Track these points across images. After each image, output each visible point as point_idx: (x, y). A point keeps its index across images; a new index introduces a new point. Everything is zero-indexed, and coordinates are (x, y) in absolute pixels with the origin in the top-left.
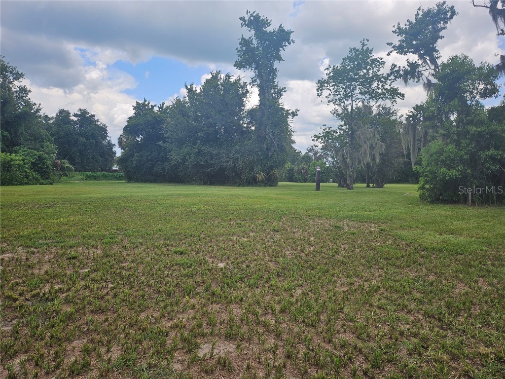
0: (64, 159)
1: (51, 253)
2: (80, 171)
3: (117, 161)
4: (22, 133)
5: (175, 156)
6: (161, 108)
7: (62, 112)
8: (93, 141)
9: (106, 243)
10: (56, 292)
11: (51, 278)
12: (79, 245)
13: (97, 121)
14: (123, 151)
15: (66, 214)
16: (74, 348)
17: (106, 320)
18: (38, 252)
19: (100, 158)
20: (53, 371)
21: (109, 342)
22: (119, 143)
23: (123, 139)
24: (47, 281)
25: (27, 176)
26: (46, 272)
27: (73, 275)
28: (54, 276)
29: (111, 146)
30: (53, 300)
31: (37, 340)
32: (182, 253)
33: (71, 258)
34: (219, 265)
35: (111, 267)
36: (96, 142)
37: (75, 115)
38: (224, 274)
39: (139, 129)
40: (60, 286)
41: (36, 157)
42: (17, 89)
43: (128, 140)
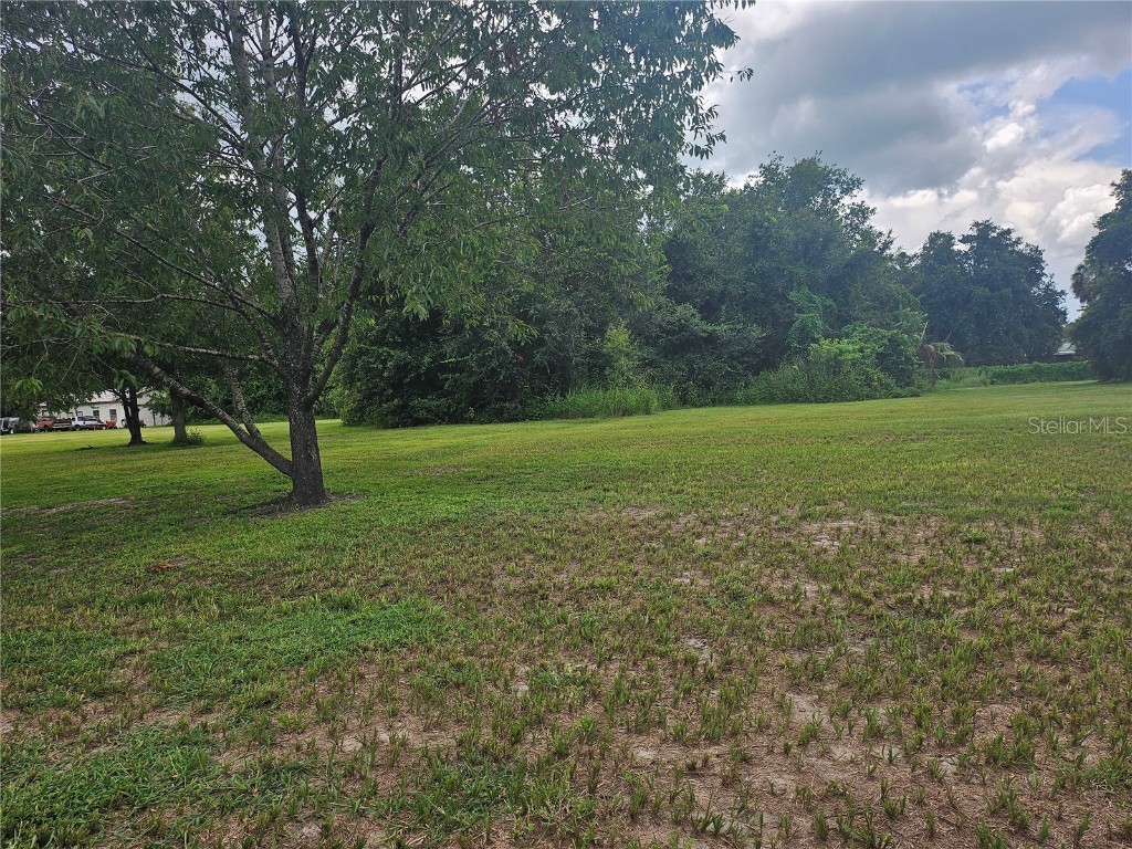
0: (941, 341)
1: (929, 527)
2: (978, 365)
3: (1071, 333)
4: (857, 297)
7: (935, 237)
8: (1007, 291)
9: (1053, 518)
10: (945, 603)
11: (933, 575)
12: (988, 516)
13: (1018, 241)
14: (1085, 305)
15: (953, 455)
16: (994, 716)
17: (1065, 681)
18: (903, 523)
19: (1026, 331)
21: (1075, 726)
22: (1074, 286)
23: (1085, 275)
24: (925, 579)
25: (868, 382)
26: (922, 561)
27: (980, 575)
28: (939, 572)
29: (1052, 296)
30: (939, 616)
31: (915, 682)
33: (971, 541)
35: (1070, 570)
36: (1015, 292)
37: (965, 240)
40: (954, 593)
41: (885, 341)
42: (848, 211)
43: (1101, 274)
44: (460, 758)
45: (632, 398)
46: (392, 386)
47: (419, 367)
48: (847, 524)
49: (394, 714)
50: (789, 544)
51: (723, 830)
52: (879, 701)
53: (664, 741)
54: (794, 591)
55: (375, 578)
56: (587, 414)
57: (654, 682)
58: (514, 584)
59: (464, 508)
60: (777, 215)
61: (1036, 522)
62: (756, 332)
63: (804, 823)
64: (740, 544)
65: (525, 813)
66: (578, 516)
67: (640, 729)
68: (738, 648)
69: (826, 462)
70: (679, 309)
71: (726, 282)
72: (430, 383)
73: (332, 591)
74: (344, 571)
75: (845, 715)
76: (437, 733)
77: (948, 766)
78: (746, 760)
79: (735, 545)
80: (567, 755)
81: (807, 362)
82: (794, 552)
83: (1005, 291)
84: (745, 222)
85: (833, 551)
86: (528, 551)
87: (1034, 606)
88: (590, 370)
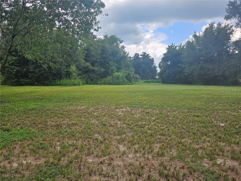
0: (136, 74)
1: (139, 110)
2: (142, 79)
3: (158, 74)
4: (122, 64)
5: (187, 71)
6: (180, 47)
7: (136, 54)
10: (144, 125)
12: (149, 108)
13: (150, 57)
14: (161, 69)
15: (141, 96)
16: (156, 147)
17: (167, 139)
18: (134, 109)
19: (151, 74)
20: (150, 153)
21: (170, 147)
22: (159, 66)
23: (161, 64)
24: (140, 120)
25: (124, 81)
26: (139, 117)
28: (142, 119)
29: (155, 67)
30: (143, 128)
32: (198, 116)
33: (147, 113)
34: (221, 124)
35: (164, 118)
36: (149, 66)
37: (141, 55)
38: (225, 129)
39: (169, 58)
40: (145, 123)
41: (127, 74)
42: (121, 47)
43: (163, 64)
44: (46, 166)
45: (76, 82)
46: (15, 76)
47: (22, 72)
48: (124, 110)
49: (26, 156)
50: (114, 114)
51: (110, 175)
52: (135, 145)
53: (94, 157)
54: (116, 123)
55: (15, 123)
56: (65, 85)
57: (89, 144)
58: (53, 124)
59: (38, 106)
60: (107, 46)
61: (157, 109)
62: (102, 70)
63: (126, 171)
64: (104, 114)
65: (64, 177)
66: (67, 108)
67: (88, 155)
68: (106, 136)
69: (118, 97)
70: (87, 63)
71: (97, 59)
72: (25, 75)
73: (3, 126)
74: (6, 121)
75: (130, 148)
76: (38, 160)
77: (150, 157)
78: (112, 159)
79: (103, 114)
80: (72, 162)
81: (112, 76)
82: (115, 115)
83: (147, 66)
84: (101, 46)
85: (122, 115)
86: (55, 116)
87: (159, 125)
88: (66, 75)
